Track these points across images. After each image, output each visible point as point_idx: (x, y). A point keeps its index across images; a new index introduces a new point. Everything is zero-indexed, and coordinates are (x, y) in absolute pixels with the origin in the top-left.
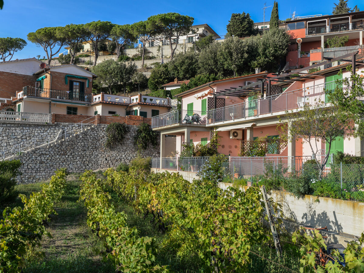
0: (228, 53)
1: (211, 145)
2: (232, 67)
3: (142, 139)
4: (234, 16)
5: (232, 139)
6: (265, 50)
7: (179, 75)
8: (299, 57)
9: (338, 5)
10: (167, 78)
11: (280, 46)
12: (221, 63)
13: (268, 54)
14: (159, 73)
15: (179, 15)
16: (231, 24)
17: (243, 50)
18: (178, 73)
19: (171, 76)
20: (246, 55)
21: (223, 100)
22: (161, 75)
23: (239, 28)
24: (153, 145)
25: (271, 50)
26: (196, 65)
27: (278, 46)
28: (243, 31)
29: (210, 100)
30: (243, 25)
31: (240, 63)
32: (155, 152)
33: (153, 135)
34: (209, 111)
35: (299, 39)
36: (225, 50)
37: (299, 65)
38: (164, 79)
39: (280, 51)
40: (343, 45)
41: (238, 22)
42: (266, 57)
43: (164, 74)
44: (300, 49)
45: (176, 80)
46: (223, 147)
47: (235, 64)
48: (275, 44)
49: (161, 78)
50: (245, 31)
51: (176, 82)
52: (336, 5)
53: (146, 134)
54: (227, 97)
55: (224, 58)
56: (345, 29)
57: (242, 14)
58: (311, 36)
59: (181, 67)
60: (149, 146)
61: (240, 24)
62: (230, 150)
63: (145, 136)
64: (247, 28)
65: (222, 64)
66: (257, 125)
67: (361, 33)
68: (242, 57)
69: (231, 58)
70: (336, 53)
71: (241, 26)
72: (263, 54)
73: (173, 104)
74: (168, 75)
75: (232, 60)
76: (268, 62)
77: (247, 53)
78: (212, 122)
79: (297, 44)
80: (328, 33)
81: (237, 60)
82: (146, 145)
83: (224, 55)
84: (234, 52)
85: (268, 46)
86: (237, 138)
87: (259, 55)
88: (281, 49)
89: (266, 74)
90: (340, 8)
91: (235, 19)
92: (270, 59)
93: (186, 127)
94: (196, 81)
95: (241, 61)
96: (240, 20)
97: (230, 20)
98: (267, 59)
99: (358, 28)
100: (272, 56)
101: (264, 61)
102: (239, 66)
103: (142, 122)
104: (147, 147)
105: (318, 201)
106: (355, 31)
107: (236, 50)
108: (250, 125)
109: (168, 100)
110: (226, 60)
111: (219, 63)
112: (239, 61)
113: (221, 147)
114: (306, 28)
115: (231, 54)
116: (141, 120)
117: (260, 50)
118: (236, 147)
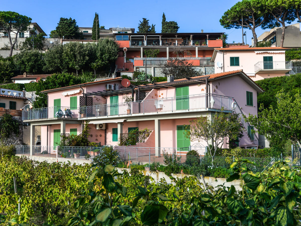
0: (73, 54)
1: (83, 135)
2: (76, 67)
3: (6, 128)
4: (62, 20)
5: (98, 130)
6: (102, 55)
7: (26, 69)
8: (125, 62)
9: (142, 22)
10: (13, 71)
11: (113, 53)
12: (65, 63)
13: (104, 59)
14: (5, 66)
15: (19, 14)
16: (60, 26)
17: (85, 54)
18: (25, 67)
19: (17, 69)
20: (87, 58)
21: (91, 98)
22: (7, 68)
23: (67, 31)
24: (16, 134)
25: (106, 56)
26: (41, 62)
27: (112, 53)
28: (70, 33)
29: (81, 98)
30: (70, 29)
31: (83, 64)
32: (17, 139)
33: (16, 124)
34: (81, 108)
35: (125, 48)
36: (70, 52)
37: (125, 68)
38: (11, 72)
39: (113, 57)
40: (156, 56)
41: (66, 26)
42: (103, 61)
43: (10, 67)
44: (125, 56)
45: (25, 74)
46: (92, 136)
47: (78, 65)
48: (110, 51)
49: (8, 70)
50: (72, 33)
51: (25, 76)
52: (141, 22)
53: (9, 124)
54: (93, 96)
55: (69, 59)
56: (156, 44)
57: (69, 19)
58: (133, 47)
59: (28, 63)
60: (11, 135)
61: (68, 27)
62: (96, 138)
63: (8, 126)
64: (74, 31)
65: (67, 63)
66: (127, 121)
67: (168, 48)
68: (84, 60)
69: (75, 59)
70: (152, 62)
71: (69, 29)
72: (101, 58)
73: (27, 96)
74: (13, 68)
75: (76, 61)
76: (104, 64)
77: (88, 56)
78: (84, 117)
79: (123, 52)
80: (145, 46)
81: (80, 61)
82: (9, 134)
83: (69, 56)
84: (78, 55)
85: (104, 52)
86: (102, 129)
87: (97, 58)
88: (114, 55)
89: (122, 79)
90: (144, 25)
91: (64, 23)
92: (106, 63)
93: (62, 121)
94: (53, 79)
95: (84, 62)
96: (67, 23)
97: (59, 23)
98: (103, 62)
99: (165, 45)
100: (107, 60)
101: (101, 64)
102: (81, 66)
103: (5, 113)
104: (10, 136)
105: (216, 181)
106: (164, 47)
107: (79, 53)
108: (122, 121)
109: (24, 93)
110: (71, 61)
111: (64, 63)
112: (82, 63)
113: (90, 136)
114: (130, 40)
115: (75, 56)
116: (4, 111)
117: (98, 54)
118: (101, 136)
